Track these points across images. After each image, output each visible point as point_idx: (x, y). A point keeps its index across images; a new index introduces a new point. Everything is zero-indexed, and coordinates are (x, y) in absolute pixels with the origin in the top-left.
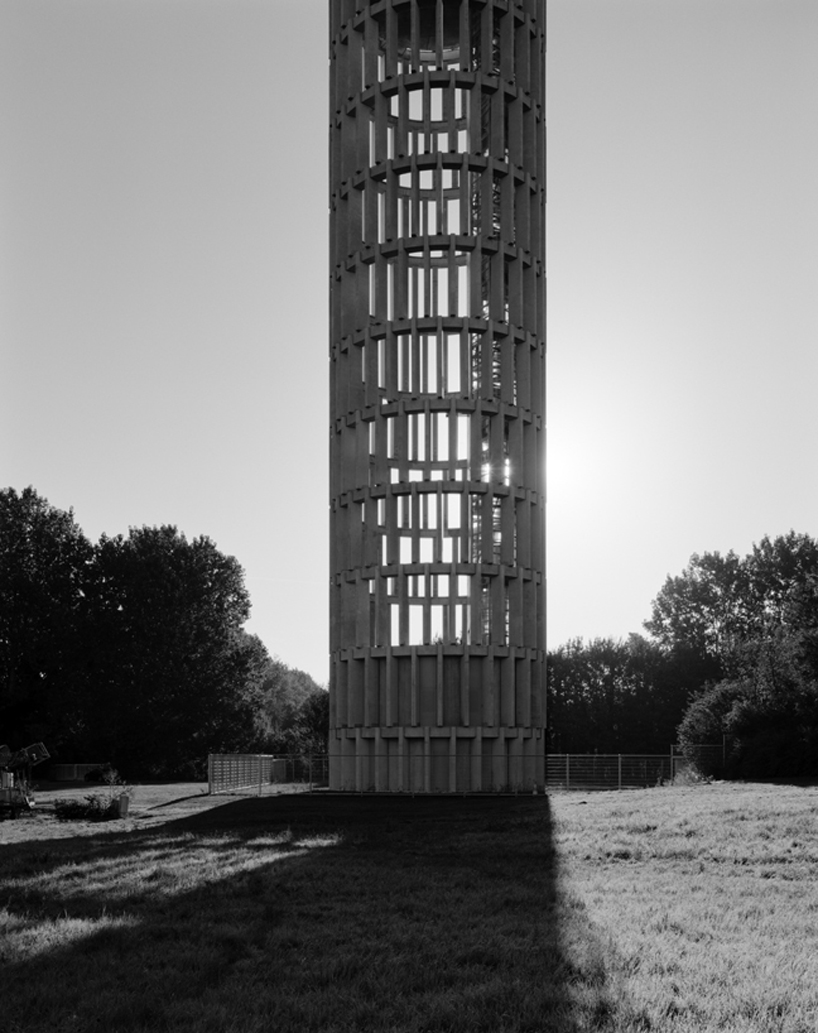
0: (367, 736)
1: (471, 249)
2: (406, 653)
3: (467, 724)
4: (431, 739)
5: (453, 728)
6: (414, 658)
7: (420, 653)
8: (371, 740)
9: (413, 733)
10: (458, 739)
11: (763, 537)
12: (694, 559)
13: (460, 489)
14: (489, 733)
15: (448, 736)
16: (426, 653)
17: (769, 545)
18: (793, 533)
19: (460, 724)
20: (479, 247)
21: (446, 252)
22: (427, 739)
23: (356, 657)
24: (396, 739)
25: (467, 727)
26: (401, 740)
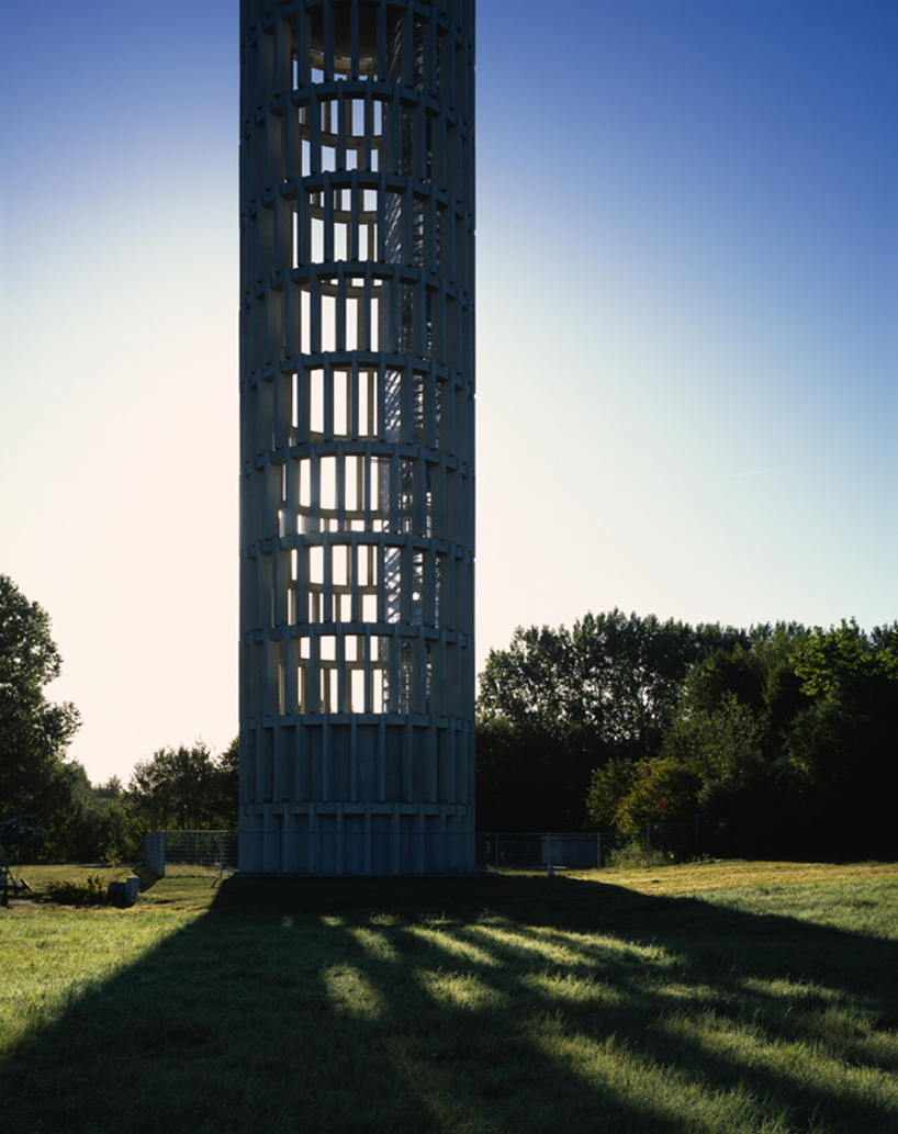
0: (298, 812)
1: (412, 282)
2: (346, 722)
3: (410, 800)
4: (373, 815)
5: (397, 805)
6: (354, 728)
7: (360, 722)
8: (303, 817)
9: (351, 809)
10: (401, 816)
11: (586, 614)
12: (518, 632)
13: (403, 543)
14: (432, 810)
15: (390, 812)
16: (367, 722)
17: (593, 621)
18: (616, 611)
19: (402, 799)
20: (423, 281)
21: (386, 282)
22: (368, 816)
23: (282, 724)
24: (334, 816)
25: (409, 803)
26: (340, 818)
